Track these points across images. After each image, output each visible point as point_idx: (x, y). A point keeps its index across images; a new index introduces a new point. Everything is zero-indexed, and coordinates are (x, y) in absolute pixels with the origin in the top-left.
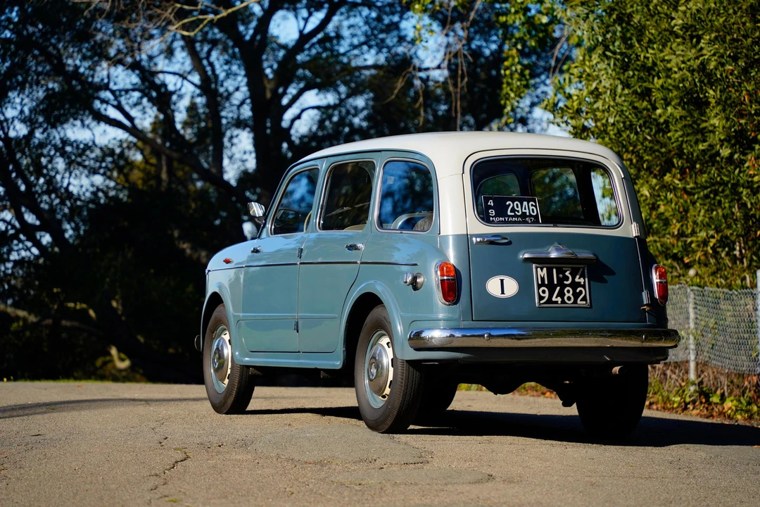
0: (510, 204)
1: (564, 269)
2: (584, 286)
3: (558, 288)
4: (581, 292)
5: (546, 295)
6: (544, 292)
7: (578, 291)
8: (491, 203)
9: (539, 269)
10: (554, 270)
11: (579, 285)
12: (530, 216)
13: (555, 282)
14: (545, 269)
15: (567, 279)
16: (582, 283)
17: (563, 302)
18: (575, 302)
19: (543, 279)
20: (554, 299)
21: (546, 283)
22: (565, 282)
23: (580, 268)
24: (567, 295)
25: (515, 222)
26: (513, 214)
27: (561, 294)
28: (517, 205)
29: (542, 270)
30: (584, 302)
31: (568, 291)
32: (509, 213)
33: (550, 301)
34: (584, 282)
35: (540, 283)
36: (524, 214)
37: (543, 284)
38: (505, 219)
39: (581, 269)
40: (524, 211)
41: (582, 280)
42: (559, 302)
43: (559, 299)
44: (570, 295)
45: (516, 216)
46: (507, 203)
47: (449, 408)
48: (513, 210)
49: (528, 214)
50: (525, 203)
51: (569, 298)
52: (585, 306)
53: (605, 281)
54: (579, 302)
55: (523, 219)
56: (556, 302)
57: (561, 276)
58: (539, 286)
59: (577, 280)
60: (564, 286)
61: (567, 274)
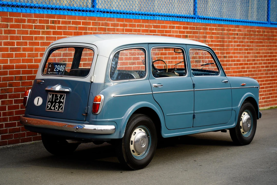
1: (58, 95)
2: (63, 103)
3: (54, 103)
4: (61, 105)
5: (50, 106)
6: (49, 104)
7: (60, 105)
8: (50, 66)
9: (50, 95)
10: (54, 96)
13: (54, 101)
15: (58, 99)
17: (54, 109)
18: (58, 110)
19: (50, 99)
20: (52, 108)
21: (51, 101)
23: (63, 95)
25: (55, 74)
27: (54, 106)
28: (58, 67)
30: (61, 110)
31: (57, 105)
32: (55, 70)
33: (50, 109)
34: (63, 101)
38: (52, 73)
39: (64, 96)
40: (60, 69)
42: (53, 109)
43: (53, 108)
46: (55, 66)
49: (60, 71)
51: (57, 108)
52: (61, 112)
54: (60, 110)
55: (58, 73)
57: (56, 98)
58: (48, 102)
59: (61, 100)
60: (56, 102)
61: (58, 97)
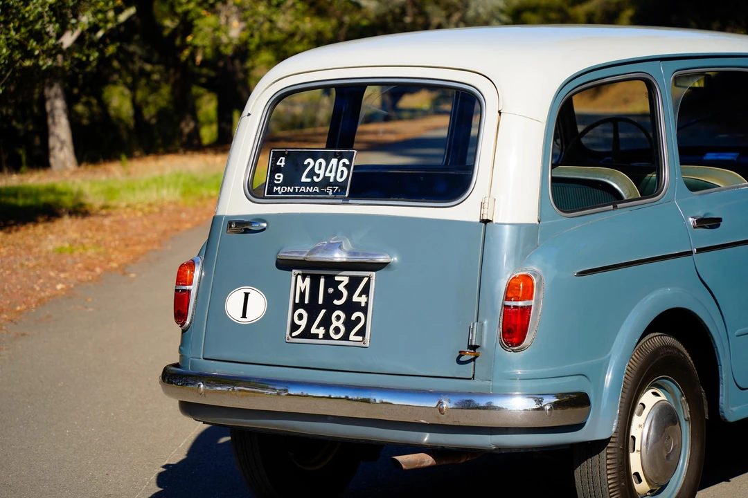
0: (309, 163)
1: (337, 278)
2: (364, 310)
3: (323, 311)
4: (358, 319)
5: (303, 323)
6: (301, 317)
7: (353, 318)
8: (282, 162)
9: (299, 277)
10: (322, 281)
11: (358, 308)
12: (335, 183)
13: (320, 302)
14: (308, 280)
15: (339, 295)
16: (363, 305)
17: (327, 336)
18: (346, 337)
19: (302, 295)
20: (314, 330)
21: (306, 302)
22: (336, 302)
23: (363, 278)
24: (335, 323)
25: (308, 195)
26: (309, 180)
27: (326, 323)
28: (320, 164)
29: (303, 280)
30: (360, 338)
31: (338, 318)
32: (304, 179)
33: (307, 334)
34: (367, 303)
35: (297, 301)
36: (326, 180)
37: (300, 305)
38: (295, 189)
39: (365, 280)
40: (327, 174)
41: (363, 299)
42: (321, 336)
43: (321, 331)
44: (340, 324)
45: (313, 184)
46: (306, 163)
48: (312, 173)
49: (331, 180)
50: (334, 161)
51: (337, 330)
52: (361, 344)
54: (352, 337)
55: (322, 190)
56: (316, 336)
57: (331, 290)
58: (296, 307)
59: (355, 298)
60: (331, 309)
61: (341, 287)
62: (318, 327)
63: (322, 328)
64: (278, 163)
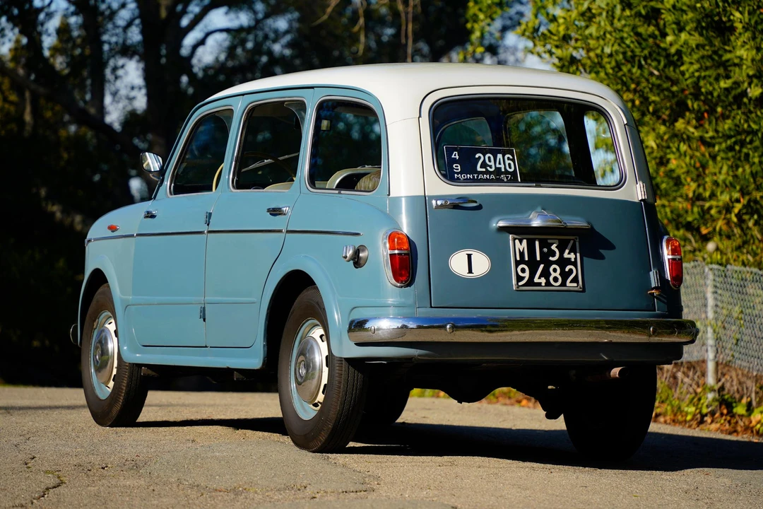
0: (480, 157)
1: (549, 241)
2: (575, 264)
3: (542, 266)
4: (571, 271)
5: (527, 275)
6: (523, 270)
7: (567, 269)
8: (455, 155)
9: (517, 241)
10: (537, 243)
11: (568, 262)
12: (506, 172)
13: (538, 259)
14: (525, 242)
15: (553, 254)
16: (573, 260)
17: (548, 284)
18: (564, 284)
19: (522, 254)
20: (536, 280)
21: (527, 259)
22: (551, 258)
23: (570, 240)
24: (553, 275)
25: (487, 181)
26: (484, 170)
27: (545, 274)
28: (489, 158)
29: (521, 243)
30: (575, 285)
31: (555, 270)
32: (479, 169)
33: (531, 282)
34: (576, 259)
35: (518, 259)
36: (498, 170)
37: (522, 261)
38: (474, 177)
39: (572, 242)
40: (498, 166)
41: (572, 256)
42: (543, 284)
43: (543, 281)
44: (557, 274)
45: (487, 172)
46: (477, 156)
47: (399, 420)
48: (484, 165)
49: (503, 170)
50: (500, 156)
51: (556, 279)
52: (576, 289)
53: (602, 257)
54: (568, 284)
55: (498, 177)
56: (539, 284)
57: (545, 250)
58: (517, 264)
59: (566, 255)
60: (549, 264)
61: (554, 247)
62: (539, 278)
63: (543, 279)
64: (453, 156)
